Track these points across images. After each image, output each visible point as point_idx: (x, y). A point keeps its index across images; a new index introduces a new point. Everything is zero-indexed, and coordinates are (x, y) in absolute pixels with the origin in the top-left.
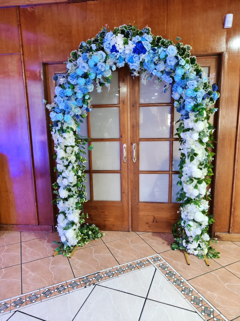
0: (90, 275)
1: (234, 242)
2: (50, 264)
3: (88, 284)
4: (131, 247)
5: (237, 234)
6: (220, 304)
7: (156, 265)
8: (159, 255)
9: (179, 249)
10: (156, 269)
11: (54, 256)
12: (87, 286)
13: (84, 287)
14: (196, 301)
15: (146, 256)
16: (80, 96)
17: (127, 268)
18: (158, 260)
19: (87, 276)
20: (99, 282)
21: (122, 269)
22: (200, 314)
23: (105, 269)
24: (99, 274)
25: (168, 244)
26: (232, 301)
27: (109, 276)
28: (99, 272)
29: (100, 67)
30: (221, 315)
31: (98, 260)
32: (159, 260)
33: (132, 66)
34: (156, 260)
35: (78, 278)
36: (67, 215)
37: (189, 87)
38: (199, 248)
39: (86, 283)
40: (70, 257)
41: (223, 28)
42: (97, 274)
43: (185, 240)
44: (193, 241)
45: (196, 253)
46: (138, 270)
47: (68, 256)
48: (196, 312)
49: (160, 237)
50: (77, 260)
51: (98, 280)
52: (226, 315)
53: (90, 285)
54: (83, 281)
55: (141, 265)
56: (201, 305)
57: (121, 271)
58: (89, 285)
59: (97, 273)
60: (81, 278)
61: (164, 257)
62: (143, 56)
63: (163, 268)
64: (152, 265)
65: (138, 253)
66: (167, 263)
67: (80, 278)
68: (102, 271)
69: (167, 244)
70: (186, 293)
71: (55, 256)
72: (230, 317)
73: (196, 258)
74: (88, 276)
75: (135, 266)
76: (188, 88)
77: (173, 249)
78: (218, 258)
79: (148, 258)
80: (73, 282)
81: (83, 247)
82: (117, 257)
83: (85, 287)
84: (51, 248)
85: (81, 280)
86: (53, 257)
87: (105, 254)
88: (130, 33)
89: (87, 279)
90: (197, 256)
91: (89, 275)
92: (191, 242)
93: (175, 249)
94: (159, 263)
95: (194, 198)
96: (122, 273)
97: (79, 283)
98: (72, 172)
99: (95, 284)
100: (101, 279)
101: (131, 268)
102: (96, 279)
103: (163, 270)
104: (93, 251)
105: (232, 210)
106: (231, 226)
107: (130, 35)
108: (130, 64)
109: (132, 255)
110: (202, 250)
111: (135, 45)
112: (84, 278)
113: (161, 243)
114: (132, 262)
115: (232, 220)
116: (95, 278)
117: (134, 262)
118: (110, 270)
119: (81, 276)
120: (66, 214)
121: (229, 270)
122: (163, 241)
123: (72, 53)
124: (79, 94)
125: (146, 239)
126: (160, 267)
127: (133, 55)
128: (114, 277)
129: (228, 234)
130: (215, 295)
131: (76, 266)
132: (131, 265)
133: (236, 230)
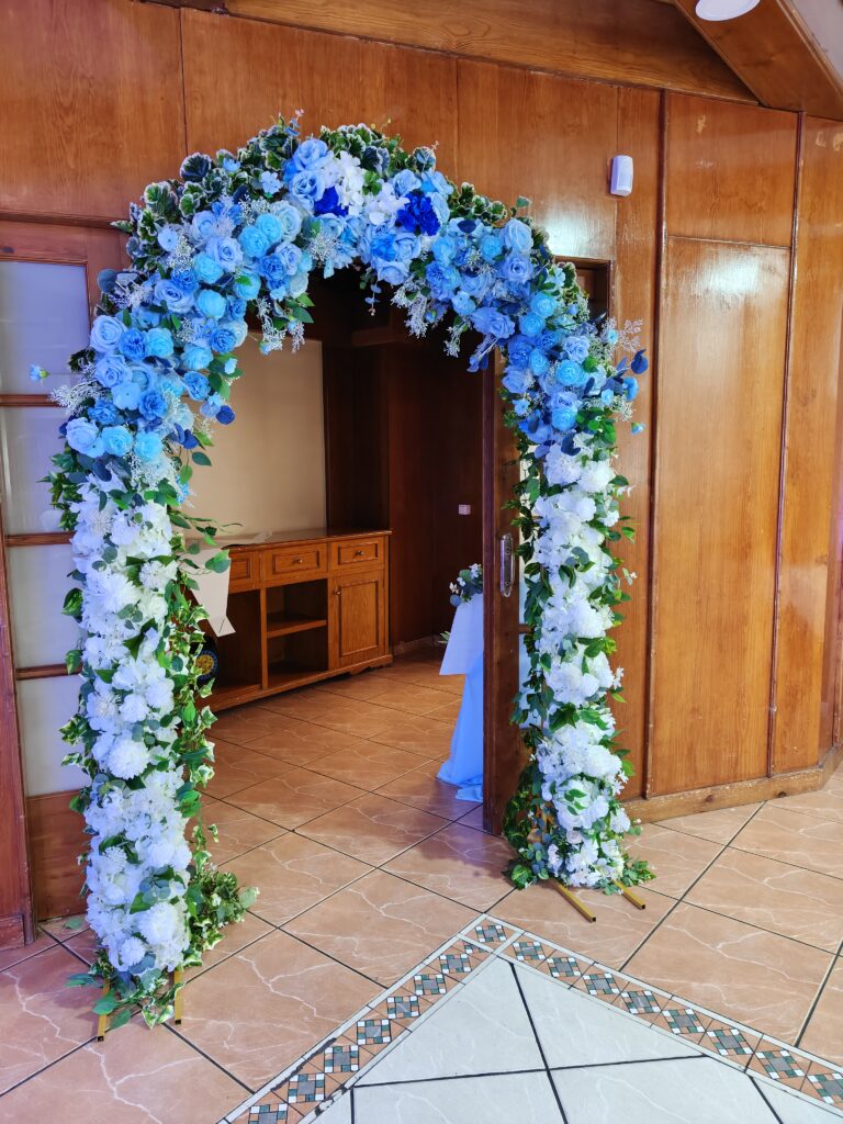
0: (302, 1060)
1: (659, 823)
2: (105, 1075)
3: (319, 1097)
4: (384, 914)
5: (662, 798)
6: (742, 1009)
7: (504, 951)
8: (490, 918)
9: (539, 881)
10: (512, 965)
11: (100, 1039)
12: (322, 1107)
13: (313, 1114)
14: (683, 1023)
15: (452, 933)
16: (199, 359)
17: (420, 992)
18: (499, 935)
19: (294, 1068)
20: (358, 1075)
21: (406, 1000)
22: (716, 1056)
23: (345, 1018)
24: (335, 1044)
25: (494, 875)
26: (763, 987)
27: (379, 1041)
28: (330, 1038)
29: (284, 260)
30: (765, 1037)
31: (298, 995)
32: (503, 934)
33: (384, 268)
34: (491, 934)
35: (267, 1089)
36: (138, 848)
37: (570, 355)
38: (603, 861)
39: (310, 1098)
40: (178, 1022)
41: (609, 191)
42: (329, 1050)
43: (557, 844)
44: (582, 843)
45: (593, 878)
46: (460, 984)
47: (165, 1018)
48: (704, 1056)
49: (456, 859)
50: (212, 1022)
51: (346, 1068)
52: (776, 1033)
53: (330, 1098)
54: (291, 1092)
55: (457, 967)
56: (700, 1029)
57: (405, 1012)
58: (325, 1099)
59: (327, 1045)
60: (279, 1086)
61: (510, 919)
62: (425, 242)
63: (531, 954)
64: (492, 957)
65: (420, 930)
66: (529, 935)
67: (273, 1084)
68: (340, 1032)
69: (490, 875)
70: (642, 1010)
71: (108, 1037)
72: (790, 1035)
73: (598, 894)
74: (300, 1068)
75: (440, 976)
76: (567, 358)
77: (519, 886)
78: (653, 877)
79: (461, 936)
80: (256, 1110)
81: (205, 966)
82: (361, 965)
83: (318, 1112)
84: (63, 1010)
85: (283, 1092)
86: (96, 1044)
87: (309, 966)
88: (379, 155)
89: (304, 1079)
90: (598, 887)
91: (304, 1063)
92: (577, 848)
93: (526, 884)
94: (509, 942)
95: (581, 702)
96: (415, 1014)
97: (283, 1107)
98: (155, 664)
99: (347, 1086)
100: (354, 1060)
101: (431, 987)
102: (338, 1069)
103: (536, 962)
104: (256, 970)
105: (651, 726)
106: (649, 776)
107: (381, 162)
108: (380, 262)
109: (407, 942)
110: (611, 863)
111: (408, 201)
112: (287, 1080)
113: (470, 876)
114: (422, 966)
115: (650, 757)
116: (332, 1063)
117: (427, 962)
118: (369, 1018)
119: (271, 1076)
120: (133, 843)
121: (700, 904)
122: (471, 868)
123: (149, 191)
124: (200, 354)
125: (414, 876)
126: (517, 954)
127: (393, 232)
128: (400, 1038)
129: (642, 802)
130: (714, 985)
131: (226, 1046)
132: (425, 978)
133: (660, 787)
